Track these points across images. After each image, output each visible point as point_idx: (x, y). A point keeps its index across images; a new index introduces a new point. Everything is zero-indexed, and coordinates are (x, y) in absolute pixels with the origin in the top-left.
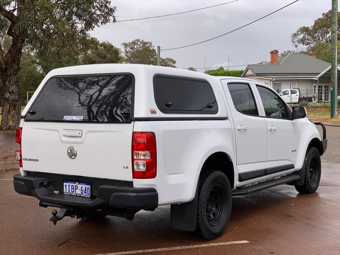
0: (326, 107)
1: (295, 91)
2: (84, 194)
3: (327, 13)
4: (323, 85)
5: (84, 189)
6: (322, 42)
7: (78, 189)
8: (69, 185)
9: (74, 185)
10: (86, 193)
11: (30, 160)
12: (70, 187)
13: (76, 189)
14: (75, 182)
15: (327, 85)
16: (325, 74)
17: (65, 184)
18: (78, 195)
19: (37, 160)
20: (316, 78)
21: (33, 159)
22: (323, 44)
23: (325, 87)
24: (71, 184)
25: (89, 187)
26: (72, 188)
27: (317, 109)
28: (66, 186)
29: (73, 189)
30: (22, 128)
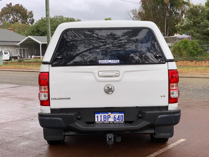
0: (37, 62)
1: (7, 53)
2: (117, 120)
3: (9, 4)
4: (22, 49)
5: (117, 117)
6: (7, 22)
7: (111, 117)
8: (101, 116)
9: (107, 115)
10: (119, 120)
11: (61, 99)
13: (108, 118)
14: (107, 112)
15: (24, 49)
16: (24, 42)
17: (96, 115)
18: (111, 122)
19: (69, 99)
20: (18, 44)
22: (8, 23)
23: (23, 50)
24: (103, 115)
25: (123, 115)
26: (104, 118)
27: (31, 63)
28: (97, 117)
29: (106, 118)
30: (48, 73)
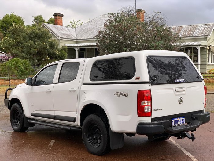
2: (182, 123)
5: (181, 121)
7: (179, 121)
9: (177, 120)
11: (158, 110)
12: (175, 121)
14: (177, 118)
17: (172, 120)
18: (179, 125)
19: (162, 109)
21: (159, 109)
24: (175, 120)
25: (184, 118)
28: (173, 122)
30: (150, 90)
